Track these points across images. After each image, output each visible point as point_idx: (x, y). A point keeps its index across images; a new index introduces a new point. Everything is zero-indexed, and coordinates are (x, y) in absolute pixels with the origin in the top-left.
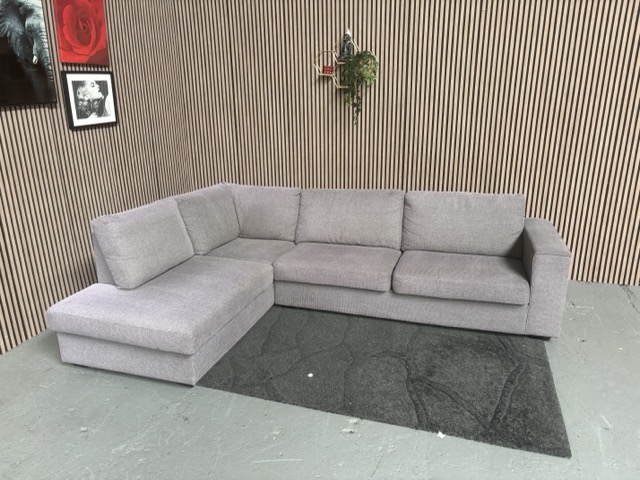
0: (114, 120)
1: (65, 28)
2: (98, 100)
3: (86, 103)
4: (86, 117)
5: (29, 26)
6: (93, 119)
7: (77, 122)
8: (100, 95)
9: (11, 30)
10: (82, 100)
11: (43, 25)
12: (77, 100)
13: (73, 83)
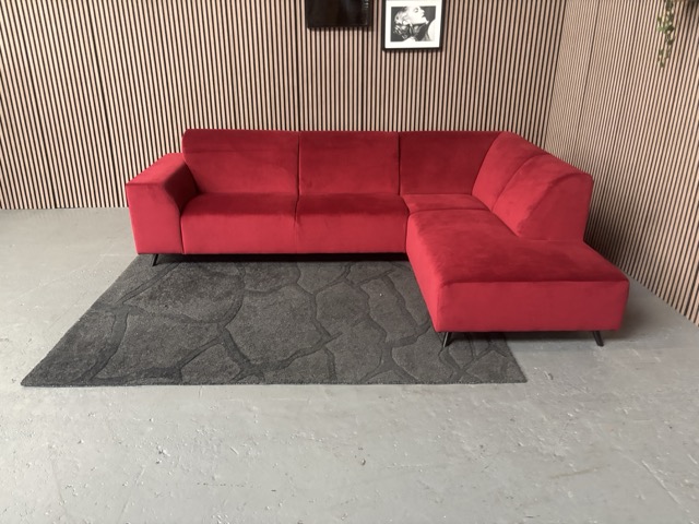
0: (437, 45)
2: (419, 25)
3: (404, 28)
4: (402, 40)
6: (410, 43)
7: (389, 44)
8: (424, 21)
10: (399, 25)
12: (394, 24)
13: (393, 8)
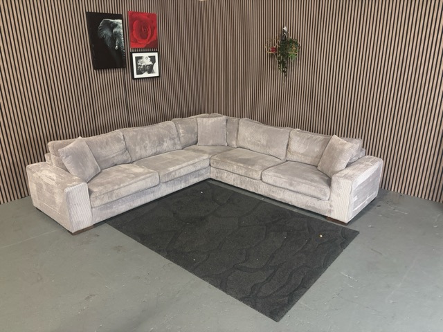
0: (158, 75)
1: (134, 31)
2: (149, 65)
3: (142, 67)
4: (142, 73)
5: (115, 32)
8: (151, 63)
9: (106, 35)
10: (140, 66)
11: (122, 31)
12: (137, 65)
13: (136, 57)
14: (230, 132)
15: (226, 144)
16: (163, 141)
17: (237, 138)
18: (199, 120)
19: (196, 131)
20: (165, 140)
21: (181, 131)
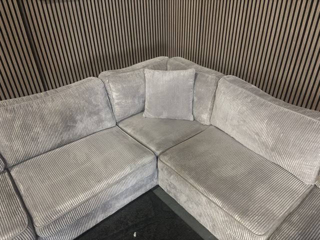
14: (200, 99)
15: (192, 119)
16: (75, 122)
17: (212, 109)
18: (148, 73)
19: (141, 92)
20: (78, 118)
21: (114, 95)
